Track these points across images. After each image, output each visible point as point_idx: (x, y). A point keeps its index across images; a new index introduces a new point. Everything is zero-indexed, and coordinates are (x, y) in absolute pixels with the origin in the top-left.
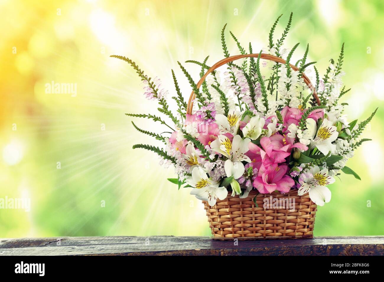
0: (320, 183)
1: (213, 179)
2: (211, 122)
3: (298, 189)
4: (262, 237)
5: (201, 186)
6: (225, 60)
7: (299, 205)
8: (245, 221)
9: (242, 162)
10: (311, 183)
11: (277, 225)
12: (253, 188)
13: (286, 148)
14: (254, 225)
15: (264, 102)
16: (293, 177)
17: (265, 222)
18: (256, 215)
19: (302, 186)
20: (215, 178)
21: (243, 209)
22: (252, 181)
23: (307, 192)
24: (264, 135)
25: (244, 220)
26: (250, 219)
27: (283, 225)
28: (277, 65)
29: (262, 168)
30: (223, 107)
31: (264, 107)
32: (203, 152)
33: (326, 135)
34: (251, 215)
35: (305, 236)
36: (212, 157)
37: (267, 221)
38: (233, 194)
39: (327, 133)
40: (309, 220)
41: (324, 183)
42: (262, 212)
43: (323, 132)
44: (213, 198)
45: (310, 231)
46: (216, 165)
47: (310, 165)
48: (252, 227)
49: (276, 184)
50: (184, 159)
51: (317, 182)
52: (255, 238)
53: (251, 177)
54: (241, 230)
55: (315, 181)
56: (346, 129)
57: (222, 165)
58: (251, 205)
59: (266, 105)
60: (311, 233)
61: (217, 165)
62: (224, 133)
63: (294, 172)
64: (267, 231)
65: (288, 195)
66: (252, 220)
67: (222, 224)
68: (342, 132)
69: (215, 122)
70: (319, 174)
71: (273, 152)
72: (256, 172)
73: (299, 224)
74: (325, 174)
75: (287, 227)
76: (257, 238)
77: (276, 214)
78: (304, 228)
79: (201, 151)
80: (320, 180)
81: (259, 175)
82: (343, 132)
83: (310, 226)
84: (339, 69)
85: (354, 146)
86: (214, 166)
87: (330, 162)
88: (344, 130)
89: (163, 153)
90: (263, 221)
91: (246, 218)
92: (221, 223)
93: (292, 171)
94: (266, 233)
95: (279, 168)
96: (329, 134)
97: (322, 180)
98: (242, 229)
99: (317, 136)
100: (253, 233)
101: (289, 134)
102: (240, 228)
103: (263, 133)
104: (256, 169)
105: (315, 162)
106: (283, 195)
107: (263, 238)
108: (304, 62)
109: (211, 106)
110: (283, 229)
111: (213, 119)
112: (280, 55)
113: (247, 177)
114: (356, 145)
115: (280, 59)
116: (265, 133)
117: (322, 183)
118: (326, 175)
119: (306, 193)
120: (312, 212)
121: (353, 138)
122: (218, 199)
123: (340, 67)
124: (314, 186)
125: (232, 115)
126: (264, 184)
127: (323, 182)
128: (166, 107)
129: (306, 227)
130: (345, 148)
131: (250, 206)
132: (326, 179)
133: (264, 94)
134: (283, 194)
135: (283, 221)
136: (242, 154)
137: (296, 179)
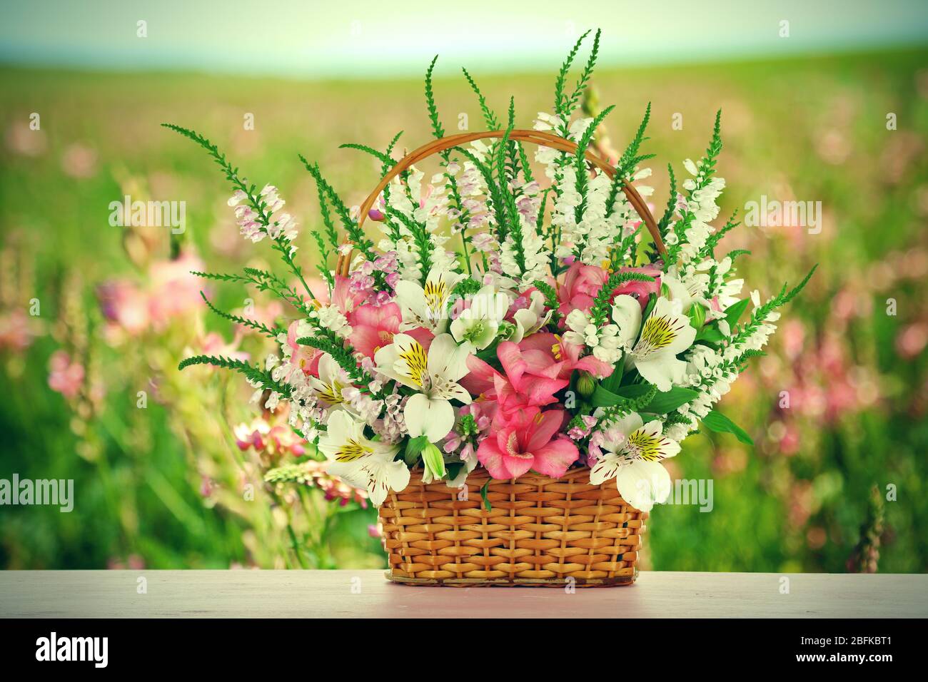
0: (644, 454)
1: (381, 439)
2: (385, 298)
3: (590, 469)
4: (503, 581)
5: (351, 456)
6: (433, 145)
7: (596, 505)
8: (465, 540)
9: (449, 401)
10: (625, 454)
11: (543, 553)
12: (479, 464)
13: (554, 371)
14: (486, 552)
15: (516, 253)
16: (575, 440)
17: (512, 544)
18: (491, 527)
19: (600, 461)
20: (387, 437)
21: (459, 511)
22: (476, 447)
23: (614, 476)
24: (506, 337)
25: (461, 539)
26: (478, 535)
27: (556, 552)
28: (564, 158)
29: (498, 419)
30: (417, 262)
31: (515, 264)
32: (354, 375)
33: (663, 338)
34: (479, 528)
35: (611, 579)
36: (375, 387)
37: (516, 541)
38: (426, 479)
39: (666, 333)
40: (623, 542)
41: (654, 455)
42: (506, 519)
43: (656, 329)
44: (379, 487)
45: (627, 567)
46: (385, 407)
47: (616, 413)
48: (482, 554)
49: (532, 456)
50: (311, 388)
51: (638, 452)
52: (488, 581)
53: (473, 438)
54: (455, 563)
55: (634, 449)
56: (719, 322)
57: (399, 407)
58: (480, 502)
59: (520, 260)
60: (628, 574)
61: (389, 406)
62: (409, 328)
63: (576, 427)
64: (517, 565)
65: (568, 480)
66: (481, 538)
67: (410, 547)
68: (709, 328)
69: (393, 300)
70: (641, 433)
71: (527, 379)
72: (483, 427)
73: (596, 551)
74: (654, 434)
75: (566, 558)
76: (491, 581)
77: (539, 527)
78: (609, 560)
79: (349, 373)
80: (645, 448)
81: (491, 434)
82: (714, 329)
83: (627, 556)
84: (708, 172)
85: (730, 366)
86: (380, 408)
87: (668, 403)
88: (714, 323)
89: (259, 374)
90: (509, 541)
91: (465, 535)
92: (408, 543)
93: (572, 427)
94: (516, 570)
95: (543, 417)
96: (671, 336)
97: (650, 446)
98: (458, 560)
99: (641, 339)
100: (484, 570)
101: (567, 334)
102: (454, 556)
103: (504, 332)
104: (484, 418)
105: (626, 406)
106: (555, 481)
107: (507, 582)
108: (635, 150)
109: (383, 261)
110: (558, 562)
111: (392, 293)
112: (570, 134)
113: (464, 438)
114: (734, 365)
115: (569, 143)
116: (509, 332)
117: (647, 456)
118: (658, 436)
119: (608, 477)
120: (632, 524)
121: (733, 346)
122: (391, 488)
123: (712, 168)
124: (630, 461)
125: (436, 283)
126: (504, 454)
127: (651, 451)
128: (290, 256)
129: (615, 558)
130: (706, 372)
131: (476, 504)
132: (659, 445)
133: (515, 233)
134: (556, 478)
135: (557, 544)
136: (451, 381)
137: (583, 445)
